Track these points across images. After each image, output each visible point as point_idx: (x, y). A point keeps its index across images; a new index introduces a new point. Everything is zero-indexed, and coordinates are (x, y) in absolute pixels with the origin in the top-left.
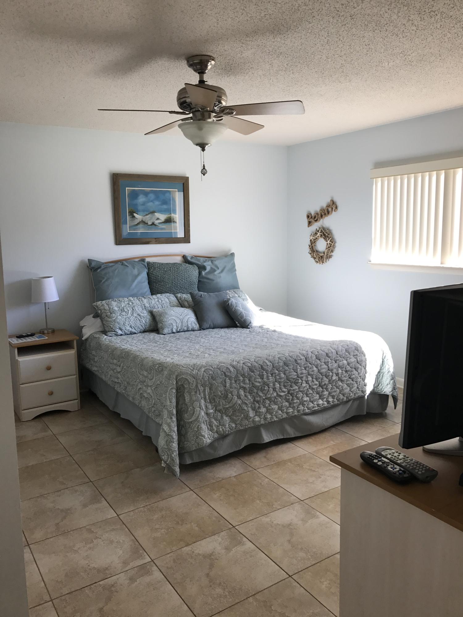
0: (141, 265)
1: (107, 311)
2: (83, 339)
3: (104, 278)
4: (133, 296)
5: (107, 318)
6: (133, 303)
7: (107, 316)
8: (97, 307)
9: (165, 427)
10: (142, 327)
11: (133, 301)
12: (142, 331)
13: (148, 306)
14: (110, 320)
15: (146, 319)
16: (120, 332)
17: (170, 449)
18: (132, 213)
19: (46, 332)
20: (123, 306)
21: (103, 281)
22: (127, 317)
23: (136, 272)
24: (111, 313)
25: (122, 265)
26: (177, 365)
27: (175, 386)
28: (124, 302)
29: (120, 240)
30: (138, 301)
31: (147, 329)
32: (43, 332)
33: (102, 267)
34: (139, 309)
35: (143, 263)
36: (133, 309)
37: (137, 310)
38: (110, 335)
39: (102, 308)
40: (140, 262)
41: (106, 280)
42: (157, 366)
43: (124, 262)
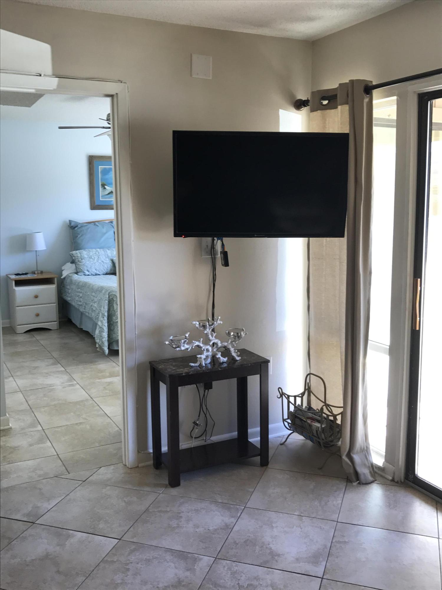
0: (109, 225)
1: (80, 258)
2: (62, 277)
3: (79, 234)
4: (100, 248)
5: (79, 262)
6: (99, 253)
7: (78, 261)
8: (72, 254)
9: (99, 323)
10: (105, 270)
11: (99, 252)
12: (104, 273)
13: (111, 255)
14: (80, 264)
15: (108, 266)
16: (87, 273)
17: (101, 337)
18: (103, 186)
19: (36, 272)
20: (91, 255)
21: (79, 236)
22: (94, 263)
23: (104, 230)
24: (82, 259)
25: (94, 225)
26: (111, 287)
27: (107, 299)
28: (92, 252)
29: (94, 206)
30: (103, 252)
31: (109, 272)
32: (34, 272)
33: (79, 226)
34: (103, 258)
35: (111, 224)
36: (99, 258)
37: (101, 258)
38: (80, 274)
39: (76, 255)
40: (109, 224)
41: (81, 236)
42: (100, 288)
43: (96, 223)
